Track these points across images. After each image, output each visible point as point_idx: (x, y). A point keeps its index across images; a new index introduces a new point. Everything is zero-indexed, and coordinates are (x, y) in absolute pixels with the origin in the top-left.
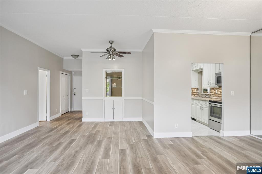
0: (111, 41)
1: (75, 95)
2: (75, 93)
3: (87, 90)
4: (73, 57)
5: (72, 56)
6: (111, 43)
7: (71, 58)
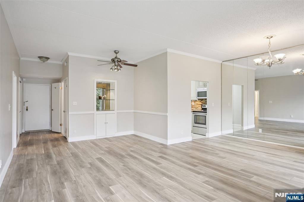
0: (117, 51)
1: (27, 110)
2: (27, 107)
3: (75, 103)
4: (40, 60)
5: (40, 58)
6: (116, 53)
7: (38, 60)
